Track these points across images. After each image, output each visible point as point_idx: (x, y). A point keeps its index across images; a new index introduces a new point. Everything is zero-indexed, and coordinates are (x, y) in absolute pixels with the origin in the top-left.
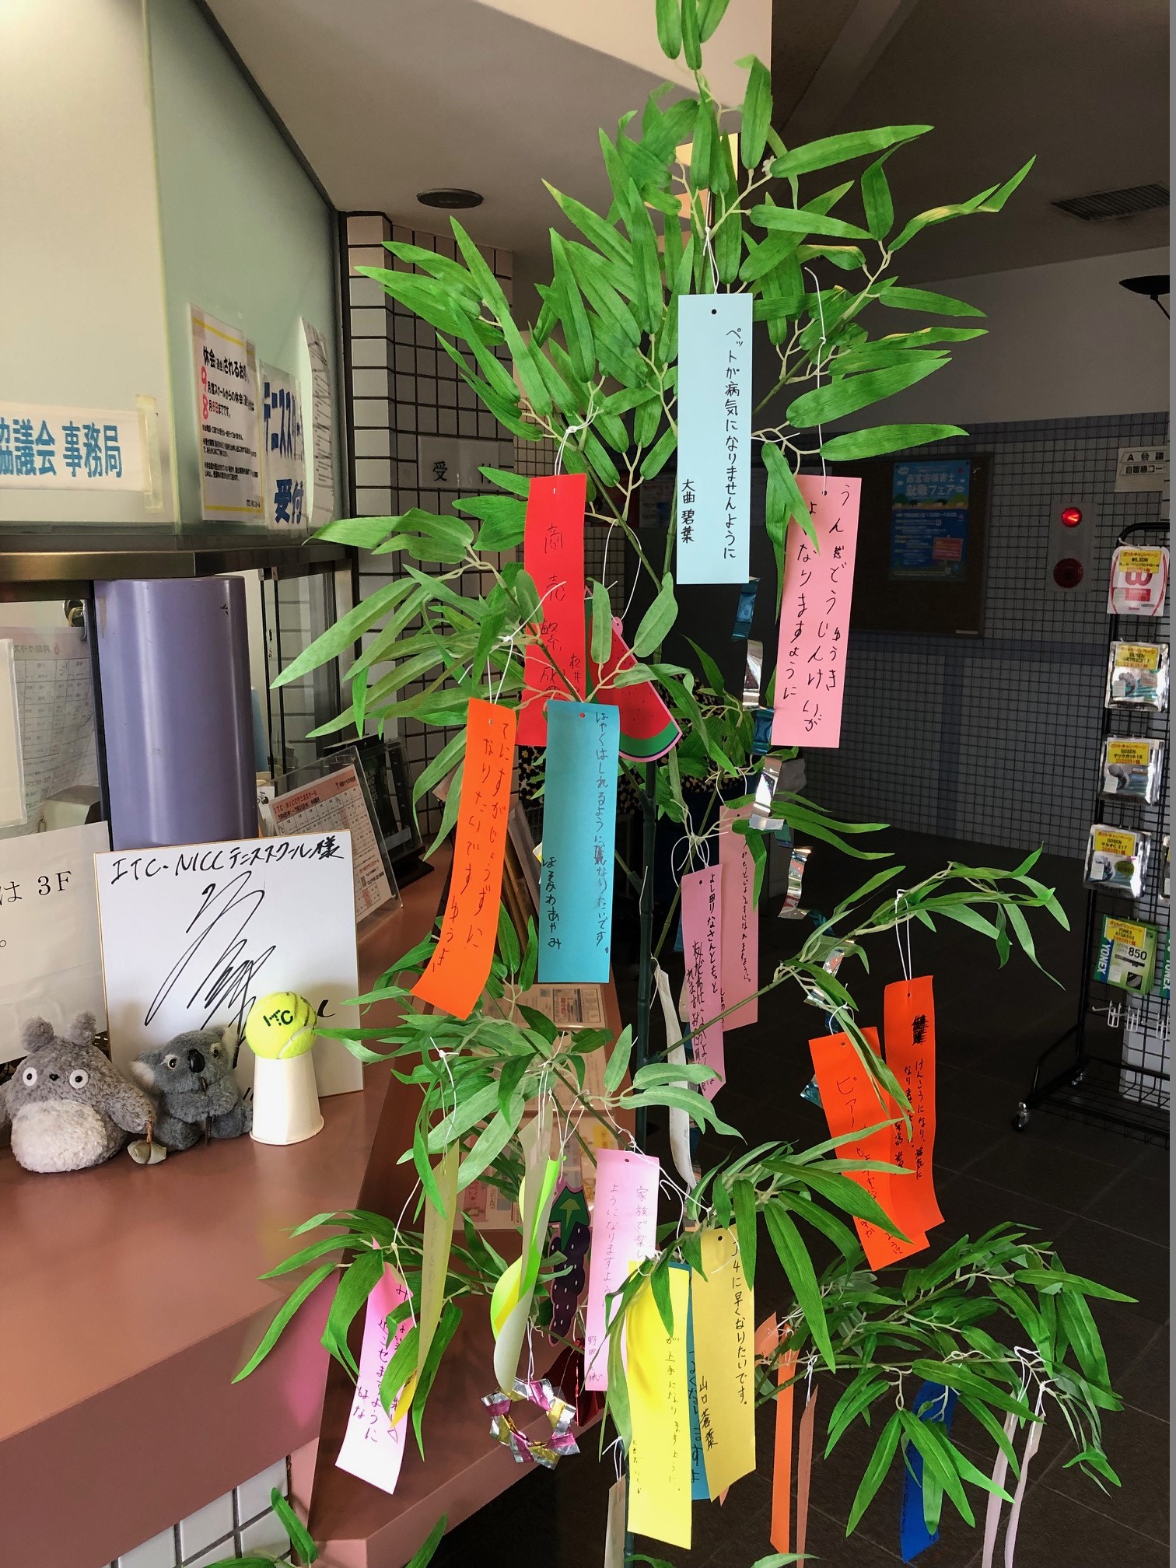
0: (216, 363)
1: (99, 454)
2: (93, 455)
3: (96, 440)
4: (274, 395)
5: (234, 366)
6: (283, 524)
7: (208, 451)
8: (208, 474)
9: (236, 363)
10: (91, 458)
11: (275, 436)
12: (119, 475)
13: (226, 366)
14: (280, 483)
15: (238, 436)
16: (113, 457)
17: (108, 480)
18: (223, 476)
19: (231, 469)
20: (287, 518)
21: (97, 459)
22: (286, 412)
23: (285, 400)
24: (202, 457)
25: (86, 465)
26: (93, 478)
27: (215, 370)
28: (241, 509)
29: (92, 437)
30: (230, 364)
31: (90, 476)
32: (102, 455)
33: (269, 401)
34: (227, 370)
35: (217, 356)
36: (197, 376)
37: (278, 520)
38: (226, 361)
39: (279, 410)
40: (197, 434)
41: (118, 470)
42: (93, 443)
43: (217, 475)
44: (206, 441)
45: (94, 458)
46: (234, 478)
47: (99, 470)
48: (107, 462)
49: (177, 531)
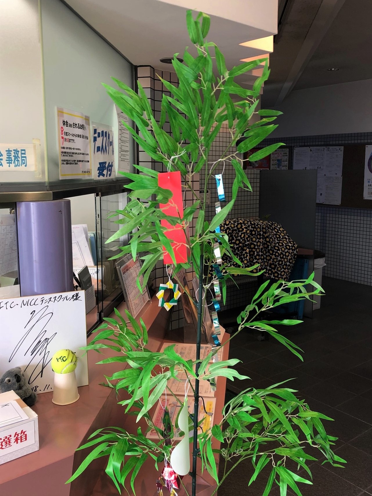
0: (69, 125)
1: (19, 159)
2: (17, 159)
3: (18, 155)
4: (99, 133)
5: (78, 125)
6: (101, 178)
7: (63, 156)
8: (63, 164)
9: (79, 124)
10: (16, 161)
11: (98, 148)
12: (26, 166)
13: (74, 126)
14: (100, 164)
15: (79, 149)
16: (24, 160)
17: (22, 168)
18: (70, 164)
19: (74, 161)
20: (103, 175)
21: (18, 161)
22: (105, 139)
23: (105, 135)
24: (60, 158)
25: (14, 163)
26: (16, 167)
27: (68, 127)
28: (80, 174)
29: (16, 153)
30: (76, 125)
31: (15, 166)
32: (20, 159)
33: (96, 135)
34: (74, 127)
35: (69, 122)
36: (59, 130)
37: (99, 176)
38: (74, 124)
39: (101, 138)
40: (58, 150)
41: (25, 164)
42: (17, 155)
43: (67, 164)
44: (62, 152)
45: (17, 161)
46: (76, 164)
47: (18, 165)
48: (21, 162)
49: (46, 184)
